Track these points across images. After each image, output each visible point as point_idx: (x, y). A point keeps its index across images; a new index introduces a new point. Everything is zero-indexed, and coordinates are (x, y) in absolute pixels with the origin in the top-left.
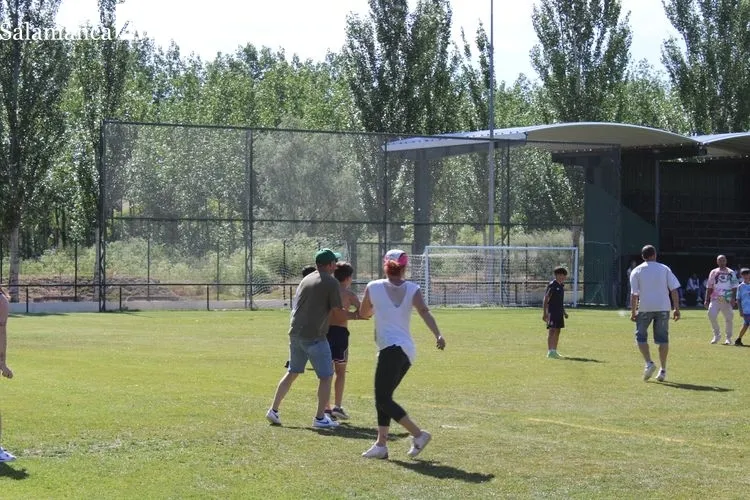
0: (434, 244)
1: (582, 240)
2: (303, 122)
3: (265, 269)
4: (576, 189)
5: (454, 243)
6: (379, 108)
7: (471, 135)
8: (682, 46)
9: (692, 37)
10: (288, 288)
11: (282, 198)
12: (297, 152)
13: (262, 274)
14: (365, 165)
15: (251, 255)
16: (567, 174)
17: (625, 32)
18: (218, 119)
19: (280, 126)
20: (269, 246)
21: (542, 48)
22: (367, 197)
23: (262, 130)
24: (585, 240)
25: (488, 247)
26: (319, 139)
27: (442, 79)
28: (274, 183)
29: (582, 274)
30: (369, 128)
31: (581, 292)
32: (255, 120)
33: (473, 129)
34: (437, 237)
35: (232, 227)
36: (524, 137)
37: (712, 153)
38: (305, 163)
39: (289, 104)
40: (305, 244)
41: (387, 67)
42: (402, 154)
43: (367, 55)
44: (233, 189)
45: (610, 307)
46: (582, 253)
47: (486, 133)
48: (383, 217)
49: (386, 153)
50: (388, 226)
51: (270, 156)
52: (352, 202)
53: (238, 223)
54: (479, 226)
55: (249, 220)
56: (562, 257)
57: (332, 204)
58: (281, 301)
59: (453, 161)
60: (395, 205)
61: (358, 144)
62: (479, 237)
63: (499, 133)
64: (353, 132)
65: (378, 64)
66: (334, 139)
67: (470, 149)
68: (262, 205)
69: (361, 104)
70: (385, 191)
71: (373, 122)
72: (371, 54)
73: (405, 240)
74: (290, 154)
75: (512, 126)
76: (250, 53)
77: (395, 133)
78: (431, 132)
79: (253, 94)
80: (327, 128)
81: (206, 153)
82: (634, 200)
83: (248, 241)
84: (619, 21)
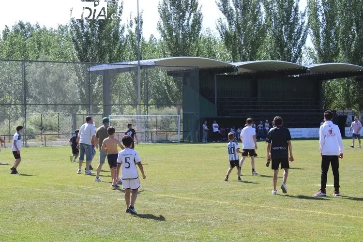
0: (113, 114)
2: (50, 57)
3: (32, 127)
4: (179, 87)
5: (122, 114)
6: (85, 50)
7: (129, 63)
8: (225, 22)
9: (229, 17)
10: (43, 136)
11: (40, 93)
12: (47, 72)
13: (31, 130)
14: (79, 77)
15: (25, 120)
16: (174, 81)
17: (200, 15)
18: (9, 56)
19: (39, 60)
20: (34, 116)
21: (162, 22)
22: (81, 92)
23: (30, 62)
24: (183, 111)
25: (138, 116)
26: (58, 65)
27: (116, 37)
28: (37, 87)
29: (182, 127)
30: (82, 60)
31: (182, 135)
32: (27, 57)
33: (131, 60)
34: (114, 111)
35: (16, 107)
36: (154, 64)
37: (240, 71)
38: (50, 76)
39: (43, 50)
40: (52, 115)
41: (90, 31)
42: (97, 72)
43: (80, 26)
44: (17, 90)
45: (195, 142)
46: (182, 117)
47: (136, 62)
48: (88, 102)
49: (90, 72)
50: (91, 106)
51: (34, 73)
52: (74, 95)
53: (19, 106)
54: (134, 105)
55: (25, 104)
56: (173, 119)
57: (64, 96)
58: (40, 142)
59: (122, 75)
60: (95, 97)
61: (76, 68)
62: (134, 111)
63: (142, 62)
64: (74, 62)
65: (85, 30)
66: (65, 65)
67: (129, 70)
68: (31, 97)
69: (77, 48)
70: (89, 89)
71: (83, 57)
72: (82, 25)
73: (99, 113)
74: (44, 72)
75: (149, 59)
76: (21, 25)
77: (93, 63)
78: (111, 61)
79: (25, 45)
80: (62, 60)
81: (4, 72)
82: (206, 93)
83: (24, 115)
84: (197, 10)
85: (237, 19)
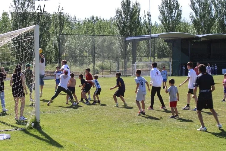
0: (137, 62)
1: (172, 60)
2: (105, 34)
3: (97, 68)
4: (170, 48)
5: (142, 61)
6: (123, 30)
7: (145, 36)
8: (194, 14)
9: (196, 12)
10: (103, 73)
11: (101, 51)
12: (104, 41)
13: (97, 69)
14: (120, 43)
15: (95, 65)
16: (168, 45)
17: (181, 11)
18: (86, 33)
19: (100, 35)
20: (98, 63)
21: (161, 15)
22: (121, 50)
23: (96, 36)
24: (173, 60)
25: (150, 62)
26: (109, 37)
27: (138, 23)
28: (99, 48)
29: (172, 68)
30: (121, 35)
31: (172, 72)
32: (95, 33)
33: (146, 34)
34: (137, 60)
35: (89, 58)
36: (158, 36)
37: (202, 39)
38: (106, 43)
39: (102, 30)
40: (107, 62)
41: (125, 20)
42: (129, 41)
43: (121, 17)
44: (89, 50)
45: (178, 76)
46: (172, 63)
47: (149, 35)
48: (125, 56)
49: (126, 40)
50: (126, 58)
51: (98, 42)
52: (117, 52)
53: (90, 58)
54: (148, 57)
55: (93, 57)
56: (167, 64)
57: (113, 53)
58: (102, 76)
59: (142, 42)
60: (128, 53)
61: (119, 39)
62: (148, 60)
63: (152, 35)
64: (118, 36)
65: (123, 20)
66: (113, 38)
67: (145, 39)
68: (96, 53)
69: (119, 29)
70: (125, 49)
71: (122, 33)
72: (122, 17)
73: (130, 61)
74: (103, 41)
75: (154, 34)
76: (93, 18)
77: (128, 36)
78: (136, 36)
79: (94, 27)
80: (111, 35)
81: (83, 41)
82: (184, 51)
83: (94, 62)
84: (179, 8)
85: (200, 13)
